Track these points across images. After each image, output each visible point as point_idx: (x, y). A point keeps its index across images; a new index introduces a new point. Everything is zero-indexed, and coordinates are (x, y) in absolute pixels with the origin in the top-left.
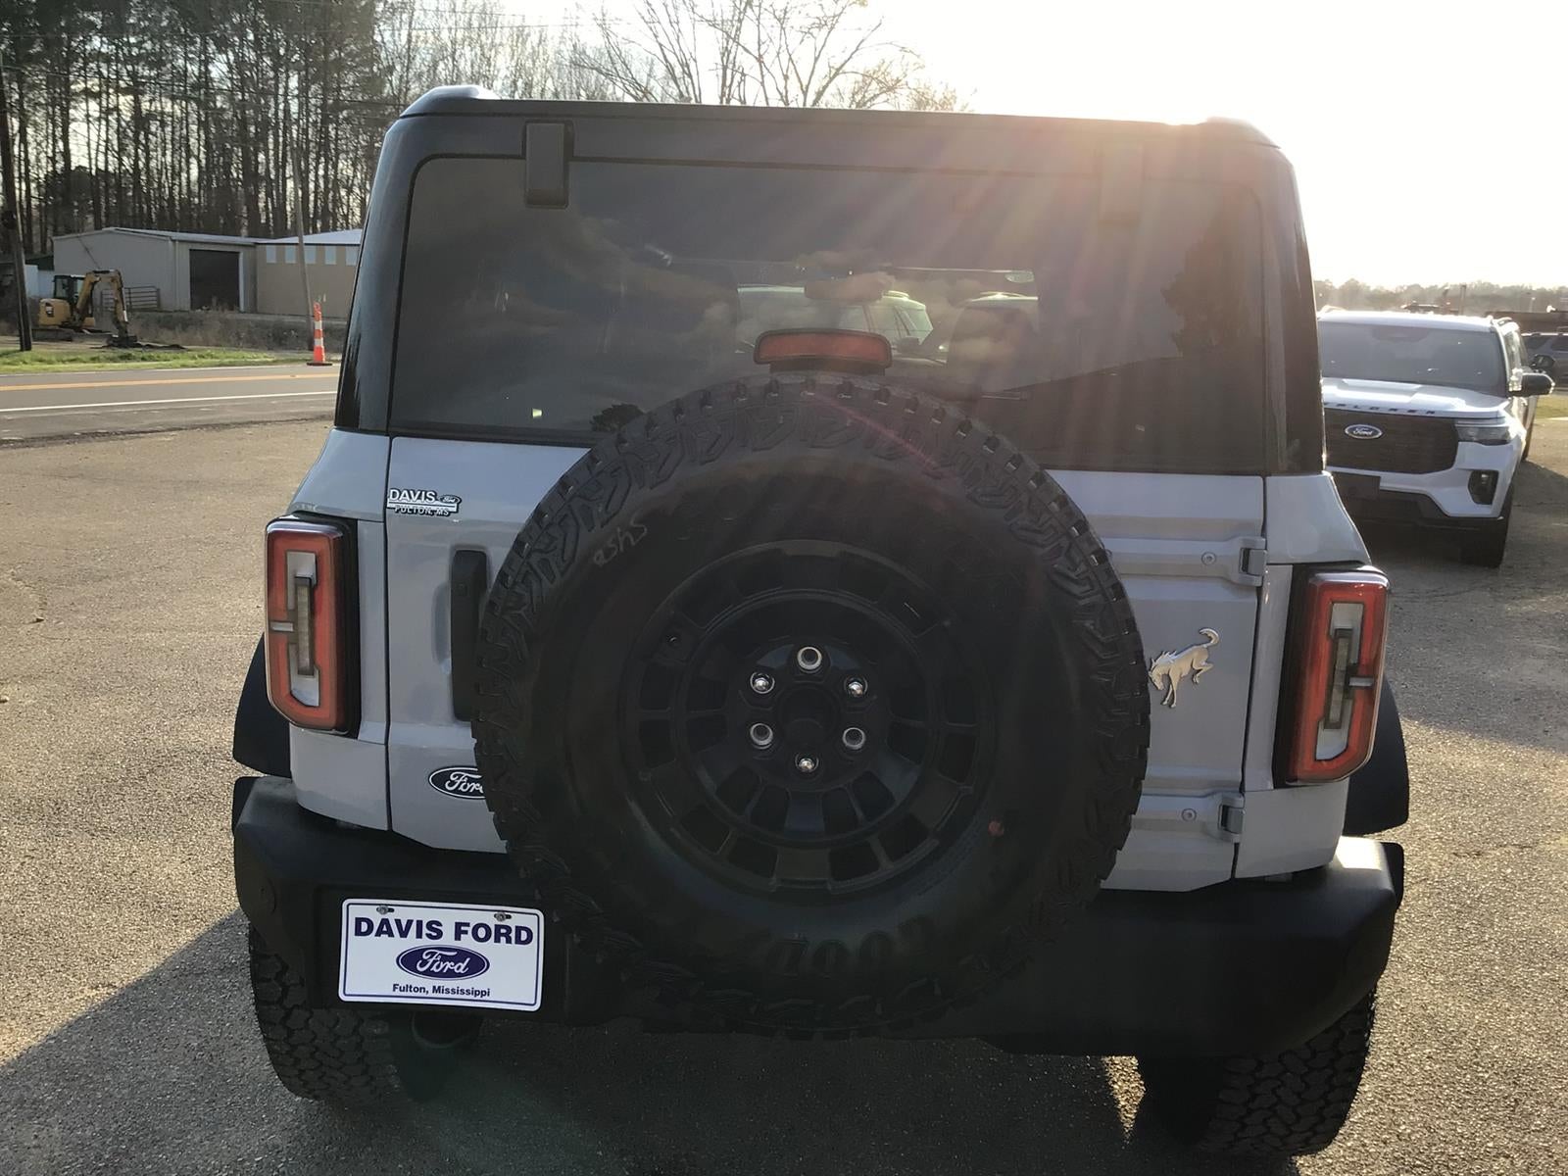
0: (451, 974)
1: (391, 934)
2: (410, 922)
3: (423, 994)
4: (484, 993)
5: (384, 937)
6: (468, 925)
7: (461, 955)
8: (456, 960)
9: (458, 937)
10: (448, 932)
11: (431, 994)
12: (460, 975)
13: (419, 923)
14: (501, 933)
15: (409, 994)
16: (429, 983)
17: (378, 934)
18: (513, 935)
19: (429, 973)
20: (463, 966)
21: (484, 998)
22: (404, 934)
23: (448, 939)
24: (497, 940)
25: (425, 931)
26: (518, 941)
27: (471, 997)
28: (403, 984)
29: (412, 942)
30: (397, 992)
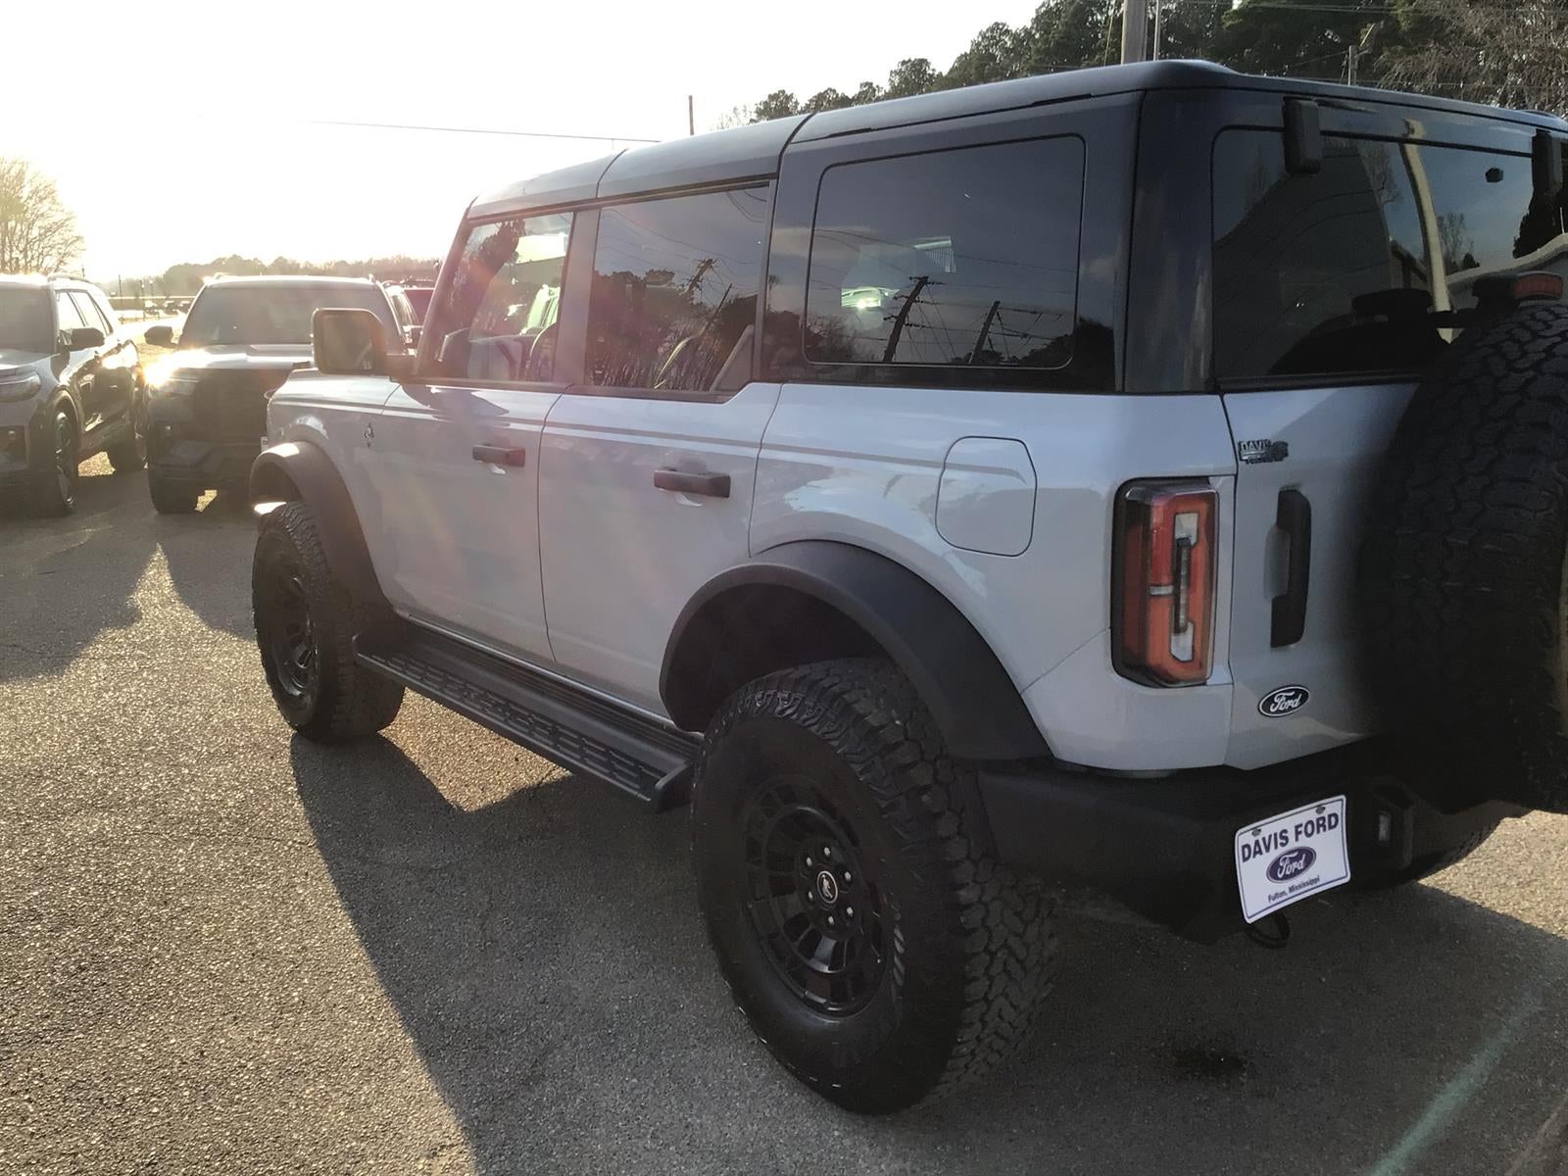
0: (1297, 872)
1: (1260, 852)
2: (1270, 836)
3: (1285, 897)
4: (1317, 880)
5: (1258, 856)
6: (1301, 825)
7: (1301, 851)
8: (1297, 859)
9: (1297, 839)
10: (1291, 835)
11: (1290, 895)
12: (1302, 870)
13: (1275, 835)
14: (1320, 825)
15: (1278, 900)
16: (1285, 886)
17: (1254, 856)
18: (1326, 824)
19: (1286, 877)
20: (1302, 862)
21: (1318, 884)
22: (1268, 849)
23: (1292, 844)
24: (1318, 831)
25: (1279, 841)
26: (1331, 827)
27: (1310, 887)
28: (1273, 895)
29: (1274, 853)
30: (1273, 902)
